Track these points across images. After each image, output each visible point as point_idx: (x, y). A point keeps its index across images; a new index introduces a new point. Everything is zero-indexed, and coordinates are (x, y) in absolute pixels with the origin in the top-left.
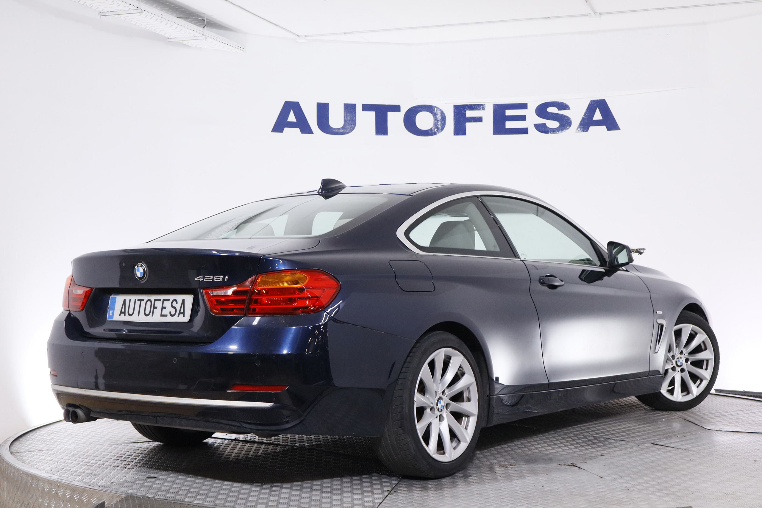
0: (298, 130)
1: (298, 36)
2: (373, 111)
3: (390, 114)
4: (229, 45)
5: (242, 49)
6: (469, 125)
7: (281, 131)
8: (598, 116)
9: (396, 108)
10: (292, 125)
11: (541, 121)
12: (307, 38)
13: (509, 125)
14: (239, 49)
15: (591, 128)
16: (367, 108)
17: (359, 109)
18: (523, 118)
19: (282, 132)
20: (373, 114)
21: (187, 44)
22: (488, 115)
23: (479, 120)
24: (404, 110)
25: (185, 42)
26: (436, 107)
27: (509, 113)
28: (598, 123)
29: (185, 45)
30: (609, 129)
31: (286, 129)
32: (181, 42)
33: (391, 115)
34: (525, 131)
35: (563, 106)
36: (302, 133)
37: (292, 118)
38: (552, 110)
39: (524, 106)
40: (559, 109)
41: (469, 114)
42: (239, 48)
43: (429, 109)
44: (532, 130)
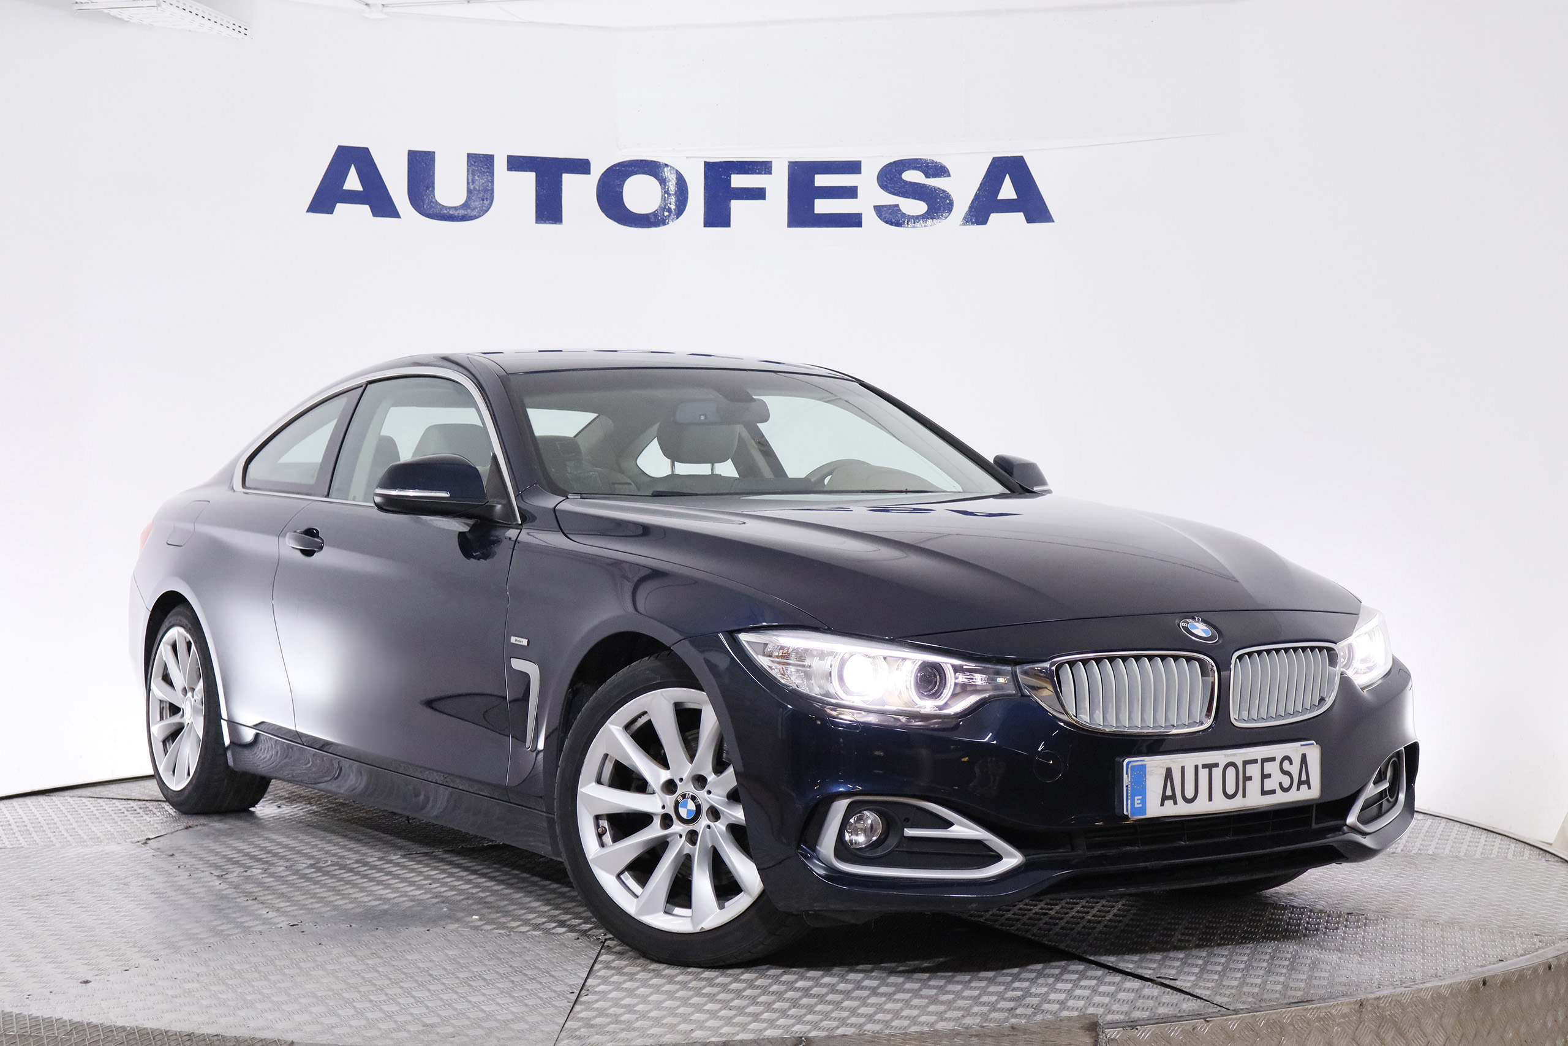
0: (366, 209)
1: (366, 4)
2: (531, 171)
3: (567, 178)
4: (213, 21)
5: (242, 30)
6: (736, 206)
7: (330, 211)
8: (1007, 191)
9: (581, 166)
10: (352, 198)
11: (889, 199)
12: (386, 10)
13: (822, 206)
14: (237, 31)
15: (994, 217)
16: (517, 163)
17: (500, 165)
18: (850, 193)
19: (332, 213)
20: (530, 177)
21: (119, 17)
22: (777, 185)
23: (758, 194)
24: (598, 170)
25: (114, 12)
26: (667, 165)
27: (822, 180)
28: (1007, 206)
29: (115, 18)
30: (1030, 220)
31: (340, 207)
32: (106, 11)
33: (569, 180)
34: (853, 221)
35: (937, 170)
36: (374, 215)
37: (353, 182)
38: (912, 176)
39: (853, 167)
40: (927, 176)
41: (738, 181)
42: (236, 27)
43: (651, 168)
44: (870, 219)
